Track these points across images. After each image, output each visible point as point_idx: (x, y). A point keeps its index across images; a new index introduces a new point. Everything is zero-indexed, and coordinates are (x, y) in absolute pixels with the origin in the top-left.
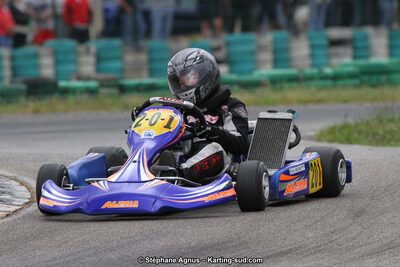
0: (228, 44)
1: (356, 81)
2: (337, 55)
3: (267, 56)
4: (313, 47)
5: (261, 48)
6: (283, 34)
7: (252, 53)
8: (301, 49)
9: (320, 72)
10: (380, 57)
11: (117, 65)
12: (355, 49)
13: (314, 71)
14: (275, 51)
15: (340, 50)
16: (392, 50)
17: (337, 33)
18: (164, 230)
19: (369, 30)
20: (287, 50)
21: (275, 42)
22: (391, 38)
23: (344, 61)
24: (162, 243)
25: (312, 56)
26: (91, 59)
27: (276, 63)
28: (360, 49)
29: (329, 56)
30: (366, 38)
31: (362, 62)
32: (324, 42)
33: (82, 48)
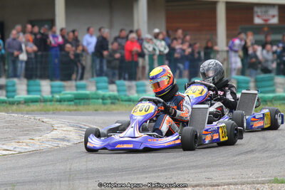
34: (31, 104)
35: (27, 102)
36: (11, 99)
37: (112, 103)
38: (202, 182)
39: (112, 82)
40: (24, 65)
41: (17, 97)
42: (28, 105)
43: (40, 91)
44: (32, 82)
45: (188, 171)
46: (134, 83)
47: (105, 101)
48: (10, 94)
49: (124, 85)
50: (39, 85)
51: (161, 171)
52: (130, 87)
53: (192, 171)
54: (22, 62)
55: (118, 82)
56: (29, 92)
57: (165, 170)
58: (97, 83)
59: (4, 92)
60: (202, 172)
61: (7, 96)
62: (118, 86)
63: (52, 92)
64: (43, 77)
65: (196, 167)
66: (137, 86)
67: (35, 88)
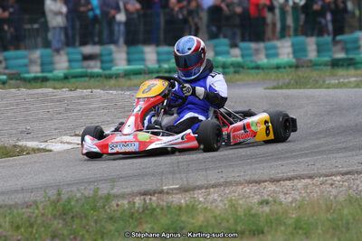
0: (6, 59)
4: (70, 61)
5: (32, 62)
6: (48, 51)
7: (26, 66)
12: (102, 62)
14: (42, 65)
15: (92, 63)
17: (88, 50)
19: (112, 47)
20: (52, 63)
21: (42, 57)
22: (128, 53)
23: (95, 68)
28: (107, 61)
30: (110, 54)
32: (79, 57)
34: (132, 77)
35: (127, 74)
36: (107, 72)
37: (236, 72)
38: (355, 168)
39: (234, 45)
40: (122, 28)
41: (115, 69)
42: (130, 79)
43: (143, 60)
44: (133, 49)
45: (334, 155)
46: (261, 45)
47: (227, 70)
48: (106, 65)
49: (249, 49)
50: (142, 53)
51: (302, 156)
52: (257, 51)
53: (341, 154)
54: (119, 23)
55: (243, 45)
56: (129, 61)
57: (306, 155)
58: (215, 46)
59: (98, 64)
60: (353, 156)
61: (102, 68)
62: (241, 49)
63: (159, 61)
64: (147, 42)
65: (346, 149)
66: (266, 49)
67: (136, 56)
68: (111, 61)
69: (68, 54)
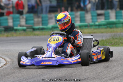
1: (106, 27)
2: (100, 19)
3: (78, 19)
4: (92, 16)
5: (76, 17)
6: (83, 12)
8: (88, 17)
9: (94, 24)
10: (113, 19)
11: (32, 22)
12: (105, 17)
13: (93, 24)
14: (81, 17)
15: (101, 17)
16: (116, 17)
17: (99, 12)
18: (47, 73)
20: (84, 17)
21: (81, 14)
23: (102, 20)
24: (46, 77)
25: (92, 19)
26: (24, 20)
27: (81, 21)
28: (107, 17)
29: (97, 19)
30: (108, 13)
31: (107, 21)
32: (96, 15)
33: (21, 17)
68: (109, 16)
69: (91, 13)
